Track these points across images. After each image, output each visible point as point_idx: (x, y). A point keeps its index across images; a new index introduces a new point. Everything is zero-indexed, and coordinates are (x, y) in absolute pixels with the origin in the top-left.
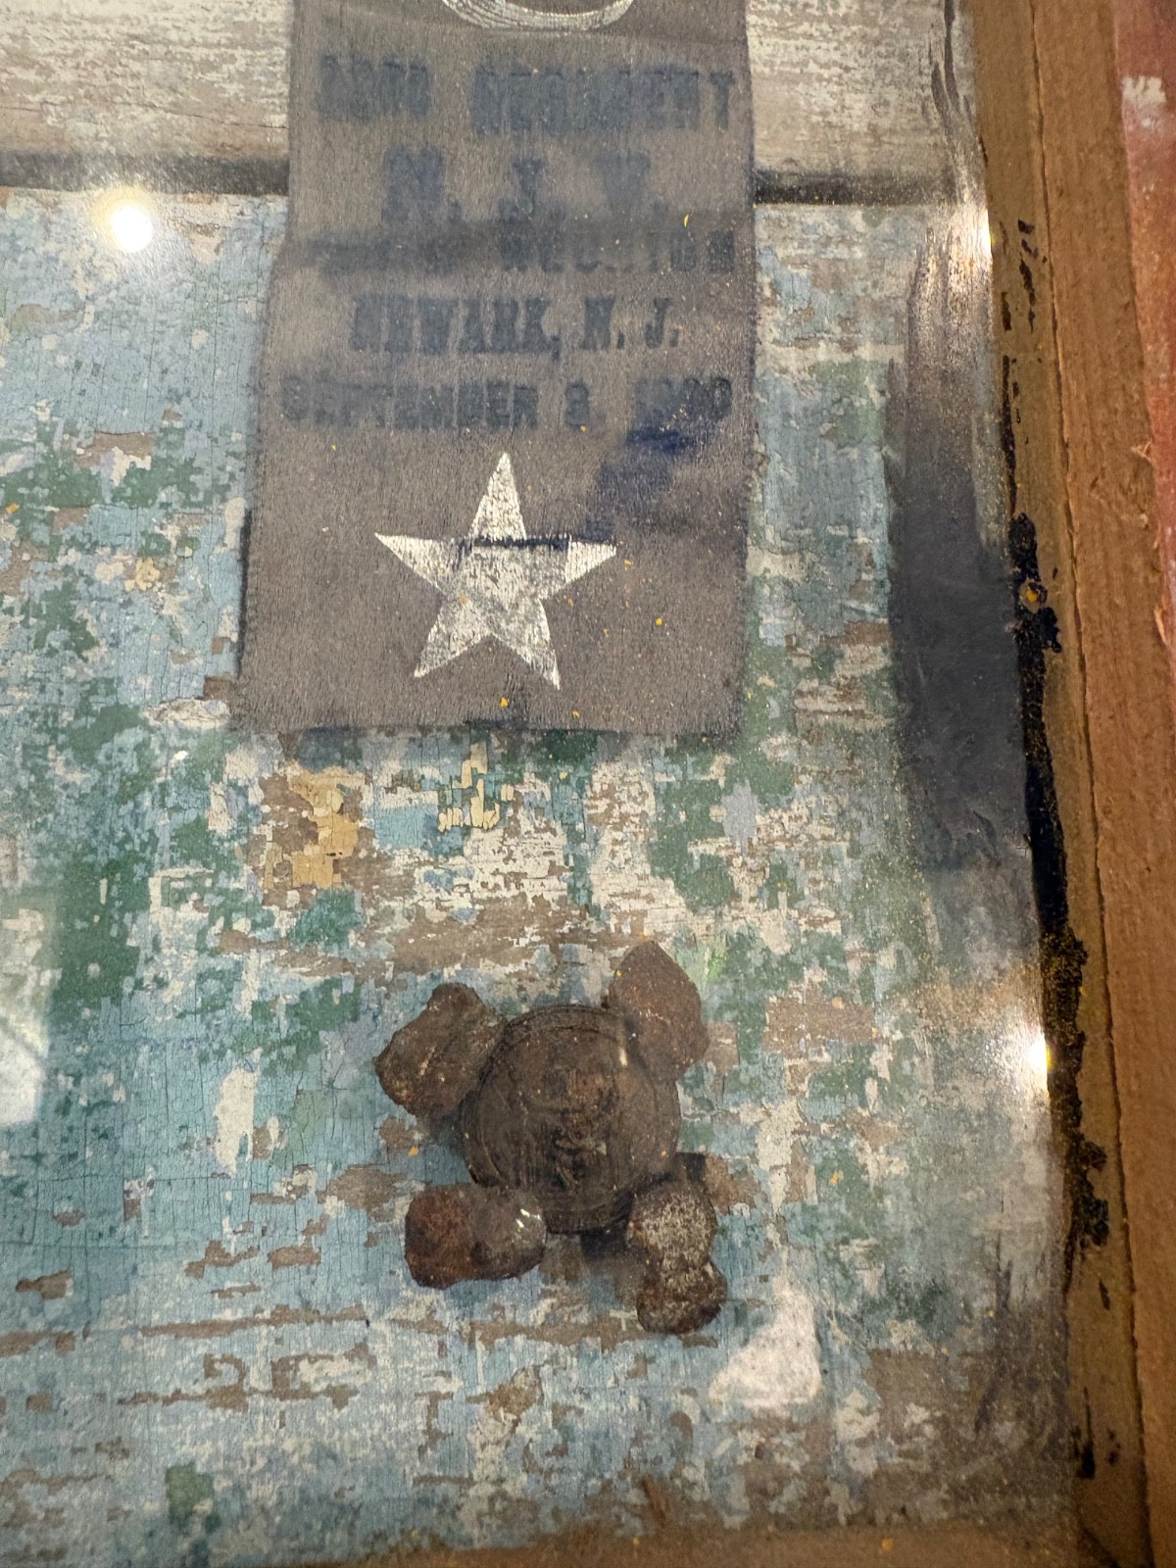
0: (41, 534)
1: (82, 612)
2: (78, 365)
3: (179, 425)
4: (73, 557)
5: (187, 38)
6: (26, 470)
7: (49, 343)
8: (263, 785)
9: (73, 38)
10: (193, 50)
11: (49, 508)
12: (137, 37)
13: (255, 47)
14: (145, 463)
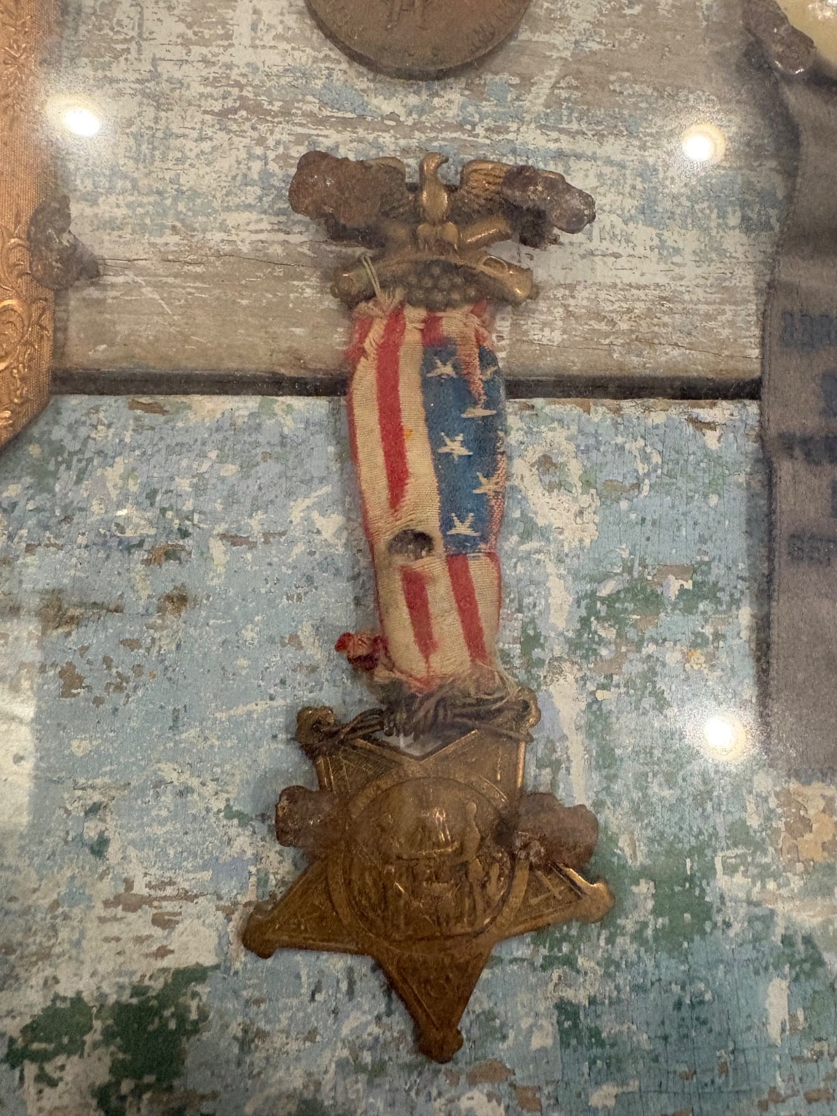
0: (632, 634)
1: (661, 685)
2: (643, 520)
3: (706, 559)
4: (650, 648)
5: (695, 298)
6: (619, 592)
7: (624, 505)
8: (777, 795)
9: (626, 300)
10: (699, 306)
11: (635, 617)
12: (664, 299)
13: (735, 303)
14: (689, 585)
